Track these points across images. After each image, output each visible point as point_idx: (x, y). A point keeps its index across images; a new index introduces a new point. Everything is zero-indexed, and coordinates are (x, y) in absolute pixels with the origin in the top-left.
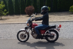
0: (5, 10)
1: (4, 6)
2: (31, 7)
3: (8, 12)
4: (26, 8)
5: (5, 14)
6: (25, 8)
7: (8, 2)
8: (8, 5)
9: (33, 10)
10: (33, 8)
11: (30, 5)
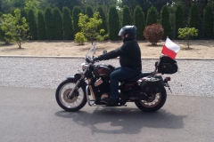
0: (102, 30)
1: (100, 21)
2: (158, 27)
3: (107, 35)
4: (147, 28)
5: (102, 39)
6: (144, 28)
7: (108, 14)
8: (108, 21)
9: (161, 32)
10: (162, 29)
11: (155, 22)
